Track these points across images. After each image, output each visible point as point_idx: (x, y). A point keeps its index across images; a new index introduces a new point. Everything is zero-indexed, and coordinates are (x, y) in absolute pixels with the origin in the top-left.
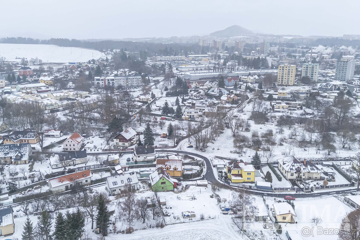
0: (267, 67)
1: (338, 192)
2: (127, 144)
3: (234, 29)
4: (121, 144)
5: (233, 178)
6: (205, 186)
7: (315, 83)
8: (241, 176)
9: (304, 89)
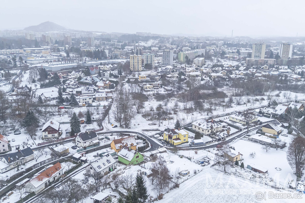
0: (106, 58)
1: (238, 136)
2: (56, 135)
3: (47, 25)
4: (50, 136)
5: (175, 142)
6: (165, 151)
7: (156, 68)
8: (178, 139)
9: (152, 73)
